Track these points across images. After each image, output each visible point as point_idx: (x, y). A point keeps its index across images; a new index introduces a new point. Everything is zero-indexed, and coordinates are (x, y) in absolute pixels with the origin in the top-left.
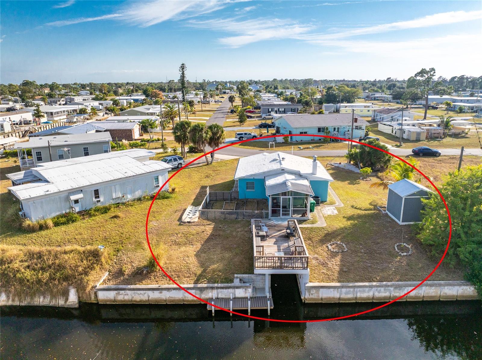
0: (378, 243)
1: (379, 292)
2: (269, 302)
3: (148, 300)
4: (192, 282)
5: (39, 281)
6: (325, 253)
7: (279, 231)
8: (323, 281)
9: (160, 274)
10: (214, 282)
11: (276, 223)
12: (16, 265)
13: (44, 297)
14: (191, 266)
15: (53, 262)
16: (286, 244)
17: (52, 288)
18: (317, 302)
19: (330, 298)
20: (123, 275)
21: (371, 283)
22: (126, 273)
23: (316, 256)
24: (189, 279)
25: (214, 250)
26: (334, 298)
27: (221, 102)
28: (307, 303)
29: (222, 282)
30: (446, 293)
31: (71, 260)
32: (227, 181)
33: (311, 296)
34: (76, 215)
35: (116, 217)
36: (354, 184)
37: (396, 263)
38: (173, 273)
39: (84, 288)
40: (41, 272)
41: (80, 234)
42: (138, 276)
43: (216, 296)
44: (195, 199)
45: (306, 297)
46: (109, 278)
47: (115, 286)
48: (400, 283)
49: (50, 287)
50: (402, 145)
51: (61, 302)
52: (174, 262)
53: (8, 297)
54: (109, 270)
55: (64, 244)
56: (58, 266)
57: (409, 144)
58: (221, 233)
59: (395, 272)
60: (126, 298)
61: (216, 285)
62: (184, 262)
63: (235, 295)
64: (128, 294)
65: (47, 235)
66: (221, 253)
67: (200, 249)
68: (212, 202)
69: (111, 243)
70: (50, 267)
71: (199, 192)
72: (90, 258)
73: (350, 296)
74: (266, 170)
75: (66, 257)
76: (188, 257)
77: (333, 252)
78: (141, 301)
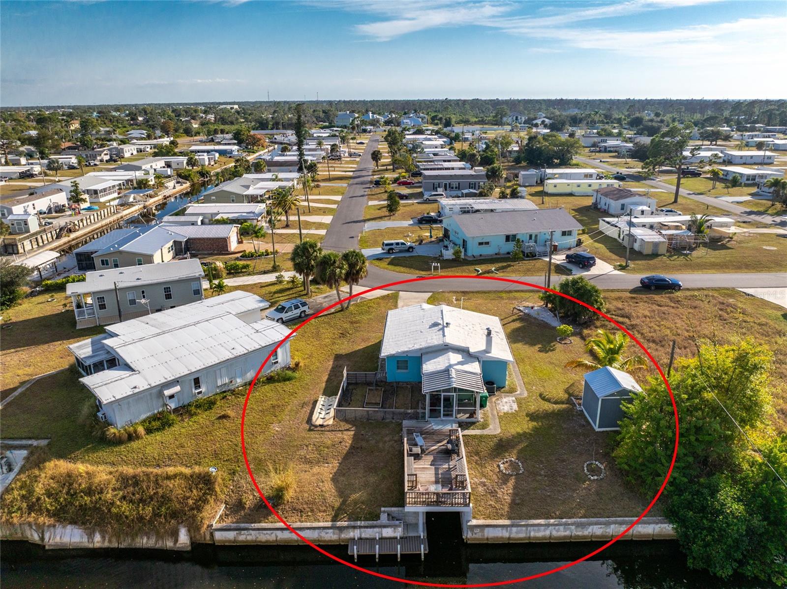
0: (564, 461)
1: (558, 531)
2: (422, 546)
3: (276, 540)
4: (329, 518)
5: (141, 518)
6: (494, 476)
7: (439, 442)
8: (489, 517)
9: (289, 508)
10: (356, 520)
11: (436, 427)
12: (109, 495)
13: (148, 538)
14: (327, 495)
15: (154, 491)
16: (446, 466)
17: (158, 527)
18: (481, 542)
19: (497, 538)
20: (244, 508)
21: (548, 520)
22: (247, 506)
23: (484, 480)
24: (325, 514)
25: (355, 471)
26: (502, 538)
27: (360, 155)
28: (470, 544)
29: (366, 519)
30: (639, 532)
31: (176, 488)
32: (370, 344)
33: (474, 536)
34: (172, 416)
35: (225, 417)
36: (547, 352)
37: (582, 490)
38: (305, 506)
39: (198, 529)
40: (141, 505)
41: (182, 447)
42: (262, 510)
43: (359, 536)
44: (327, 382)
45: (468, 537)
46: (227, 512)
47: (235, 525)
48: (583, 520)
49: (155, 526)
50: (628, 266)
51: (169, 544)
52: (306, 489)
53: (103, 537)
54: (226, 501)
55: (164, 462)
56: (162, 497)
57: (640, 262)
58: (364, 444)
59: (579, 504)
60: (249, 538)
61: (359, 523)
62: (318, 490)
63: (382, 534)
64: (251, 534)
65: (139, 449)
66: (364, 477)
67: (338, 470)
68: (350, 387)
69: (224, 461)
70: (151, 498)
71: (332, 368)
72: (201, 486)
73: (522, 535)
74: (424, 345)
75: (170, 484)
76: (323, 482)
77: (505, 474)
78: (267, 541)
